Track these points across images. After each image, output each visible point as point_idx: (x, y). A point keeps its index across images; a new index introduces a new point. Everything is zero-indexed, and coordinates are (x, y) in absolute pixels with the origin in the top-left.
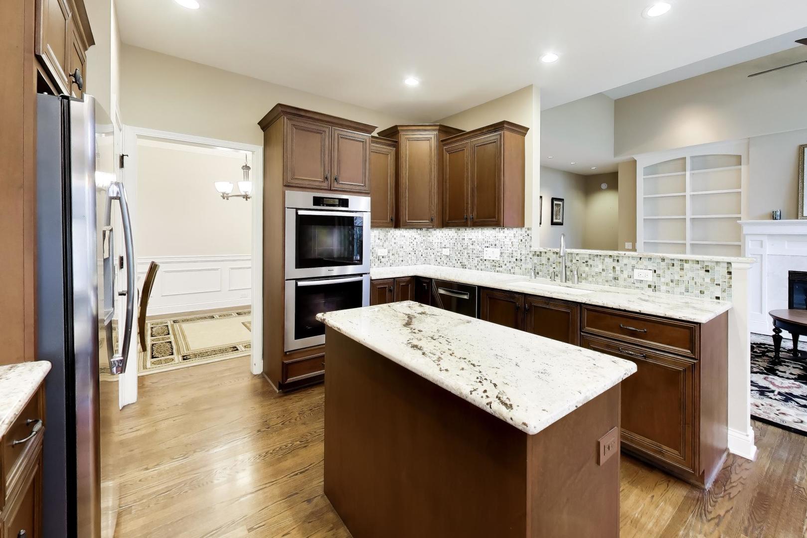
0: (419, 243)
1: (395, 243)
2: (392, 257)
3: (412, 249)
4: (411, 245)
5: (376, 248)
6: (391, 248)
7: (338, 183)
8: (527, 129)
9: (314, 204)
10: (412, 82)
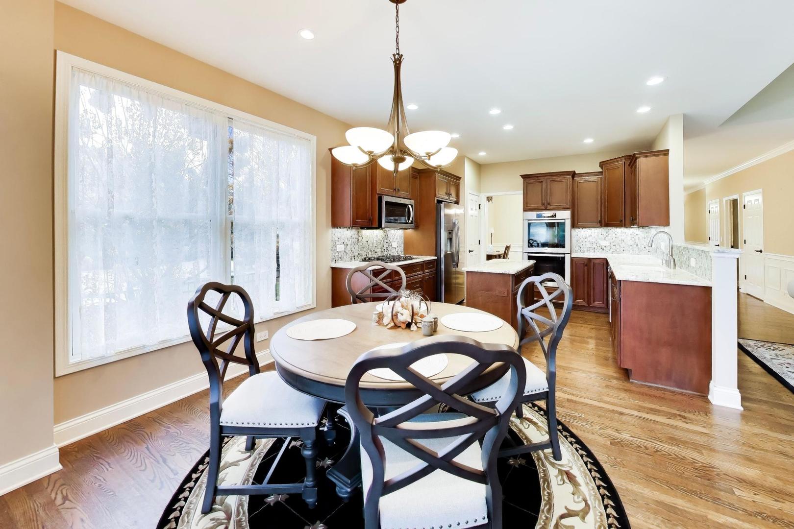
0: (641, 238)
1: (616, 238)
2: (613, 247)
3: (633, 243)
4: (633, 239)
5: (599, 241)
6: (612, 241)
7: (550, 205)
8: (668, 150)
9: (537, 218)
10: (589, 141)
